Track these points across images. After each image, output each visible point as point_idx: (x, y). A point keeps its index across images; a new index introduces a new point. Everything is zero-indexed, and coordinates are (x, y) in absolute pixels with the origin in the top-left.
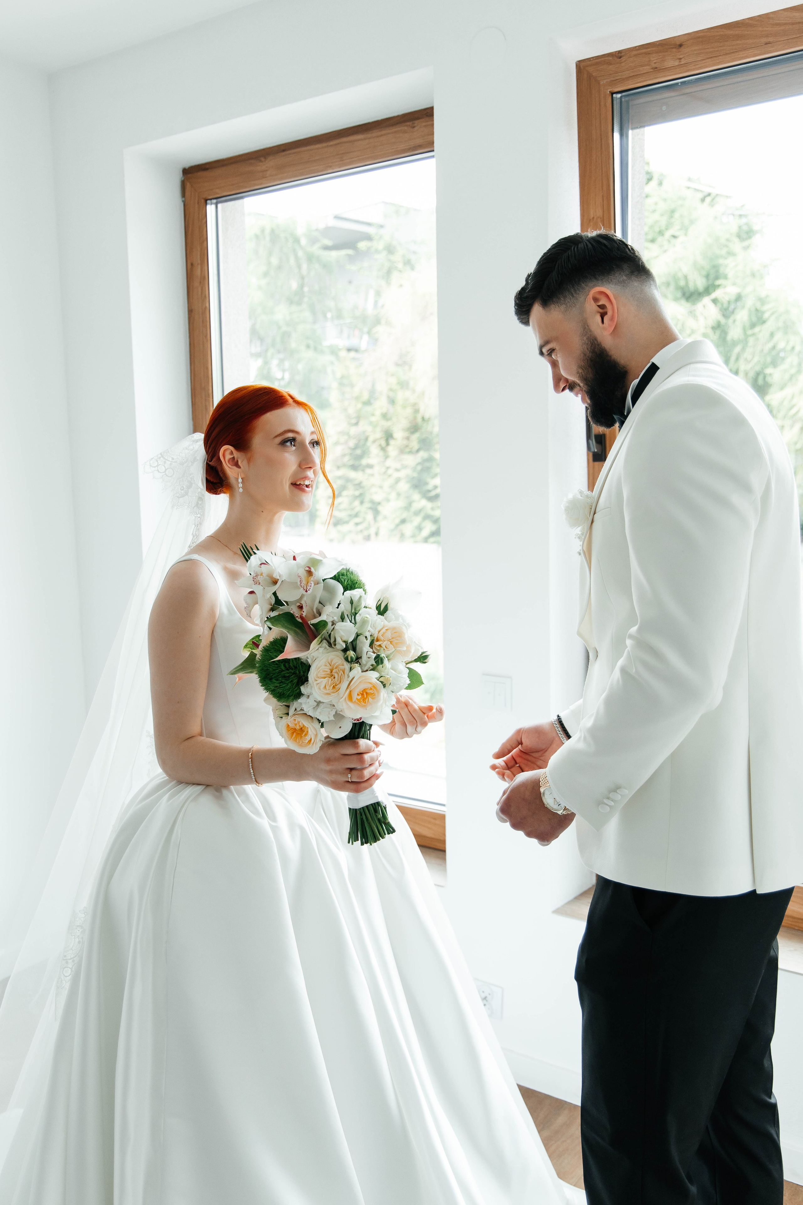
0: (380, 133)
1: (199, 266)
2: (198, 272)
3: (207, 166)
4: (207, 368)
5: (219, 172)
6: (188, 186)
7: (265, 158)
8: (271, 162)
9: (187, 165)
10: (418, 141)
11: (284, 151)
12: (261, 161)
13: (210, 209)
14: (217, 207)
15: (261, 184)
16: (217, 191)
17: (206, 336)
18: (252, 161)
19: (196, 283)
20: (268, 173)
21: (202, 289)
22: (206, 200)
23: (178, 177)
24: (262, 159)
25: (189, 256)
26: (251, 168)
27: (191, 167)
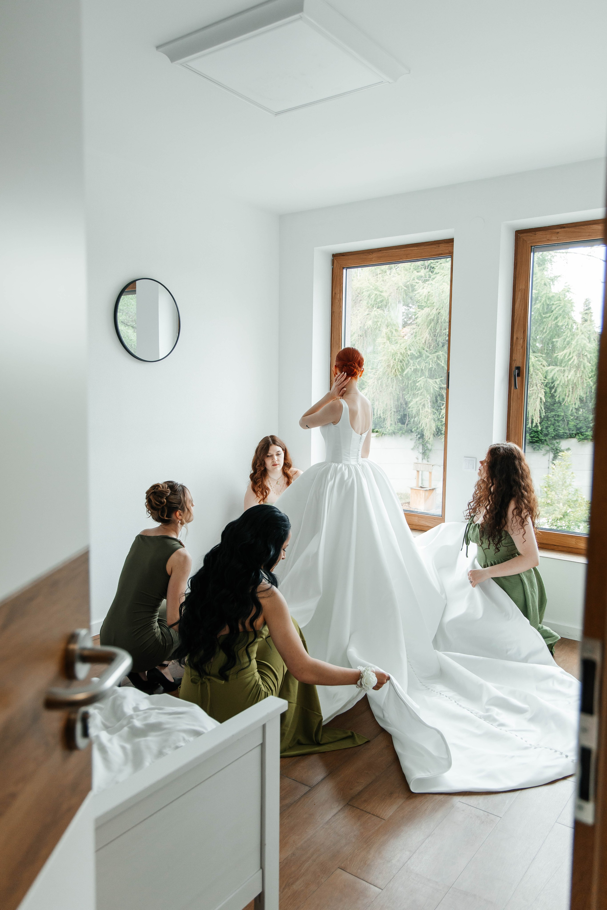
0: (425, 247)
1: (339, 294)
2: (338, 296)
3: (344, 254)
4: (340, 336)
5: (350, 257)
6: (335, 261)
7: (372, 253)
8: (375, 255)
9: (335, 253)
11: (380, 251)
12: (370, 254)
13: (344, 271)
14: (346, 270)
15: (370, 263)
16: (349, 264)
17: (340, 323)
18: (366, 254)
19: (337, 301)
20: (373, 259)
21: (339, 303)
22: (343, 268)
23: (330, 258)
24: (371, 253)
25: (333, 290)
26: (366, 257)
27: (337, 254)
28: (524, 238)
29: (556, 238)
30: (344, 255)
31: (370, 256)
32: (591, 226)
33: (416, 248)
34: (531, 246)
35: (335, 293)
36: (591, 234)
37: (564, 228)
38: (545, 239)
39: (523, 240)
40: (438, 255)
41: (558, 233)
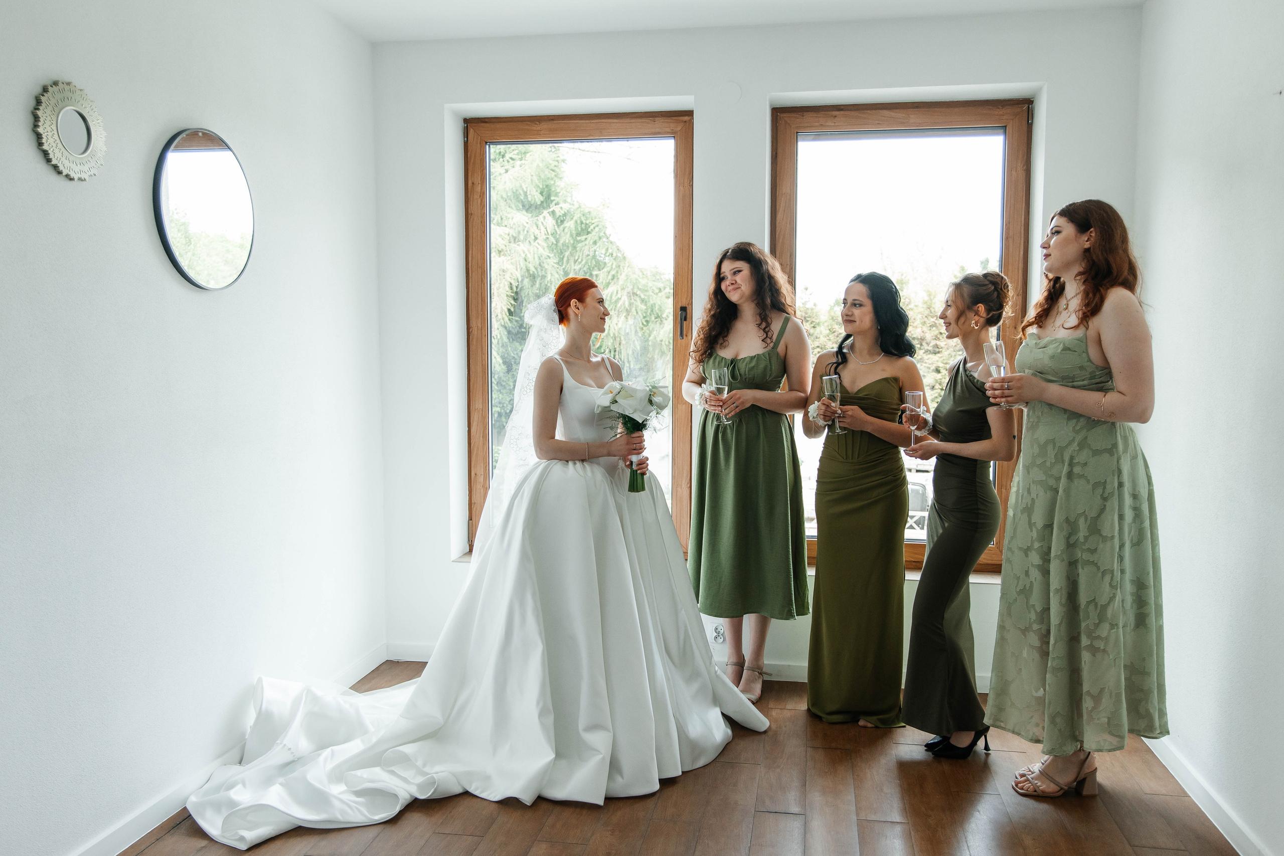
0: (629, 121)
1: (480, 185)
2: (478, 188)
3: (486, 120)
4: (484, 254)
5: (499, 125)
6: (471, 131)
7: (540, 122)
8: (544, 126)
9: (467, 116)
10: (658, 130)
11: (553, 120)
12: (536, 124)
14: (489, 147)
15: (536, 138)
16: (497, 137)
17: (484, 232)
18: (529, 123)
19: (476, 196)
20: (542, 132)
21: (482, 200)
22: (486, 143)
23: (460, 123)
24: (537, 122)
25: (469, 177)
26: (527, 127)
27: (472, 118)
28: (786, 119)
29: (833, 124)
30: (486, 122)
31: (536, 127)
32: (880, 111)
33: (615, 121)
34: (797, 133)
35: (473, 183)
36: (880, 122)
37: (842, 110)
38: (817, 124)
39: (786, 122)
40: (654, 135)
41: (835, 117)
